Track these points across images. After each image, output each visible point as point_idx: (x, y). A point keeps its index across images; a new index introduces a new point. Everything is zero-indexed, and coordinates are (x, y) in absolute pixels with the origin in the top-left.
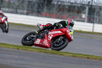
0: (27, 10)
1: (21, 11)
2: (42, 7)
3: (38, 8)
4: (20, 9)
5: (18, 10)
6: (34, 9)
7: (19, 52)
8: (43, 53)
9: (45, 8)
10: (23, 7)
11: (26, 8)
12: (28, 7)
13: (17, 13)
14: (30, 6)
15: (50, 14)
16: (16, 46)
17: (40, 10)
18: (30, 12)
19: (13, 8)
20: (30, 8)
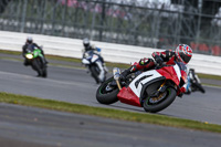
0: (160, 37)
1: (145, 39)
2: (191, 32)
3: (182, 34)
4: (143, 36)
5: (140, 38)
6: (175, 36)
7: (140, 127)
8: (192, 131)
9: (198, 33)
10: (150, 30)
11: (157, 33)
12: (161, 31)
13: (136, 43)
14: (166, 29)
15: (208, 46)
16: (133, 115)
17: (188, 37)
18: (166, 40)
19: (128, 32)
20: (166, 34)
